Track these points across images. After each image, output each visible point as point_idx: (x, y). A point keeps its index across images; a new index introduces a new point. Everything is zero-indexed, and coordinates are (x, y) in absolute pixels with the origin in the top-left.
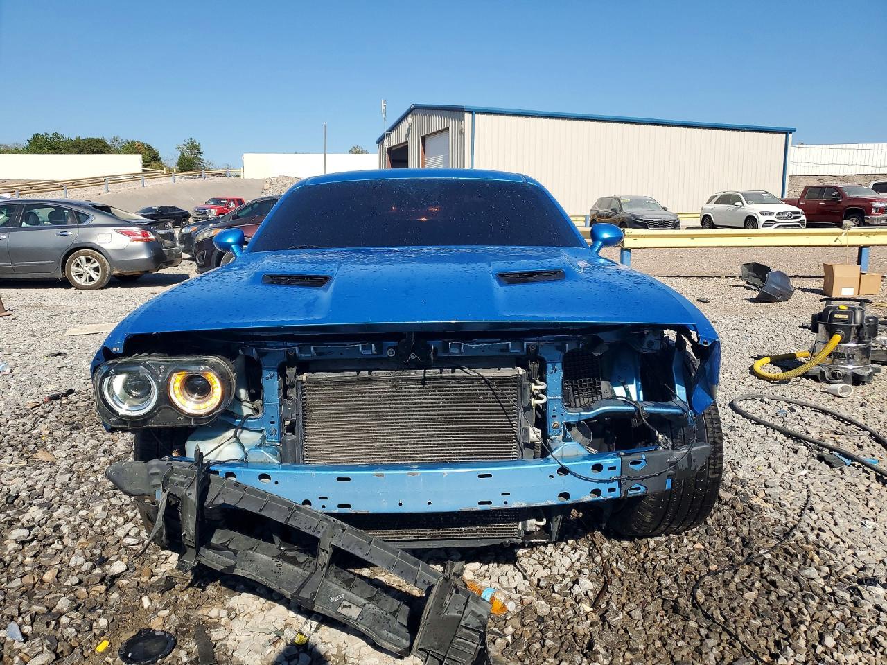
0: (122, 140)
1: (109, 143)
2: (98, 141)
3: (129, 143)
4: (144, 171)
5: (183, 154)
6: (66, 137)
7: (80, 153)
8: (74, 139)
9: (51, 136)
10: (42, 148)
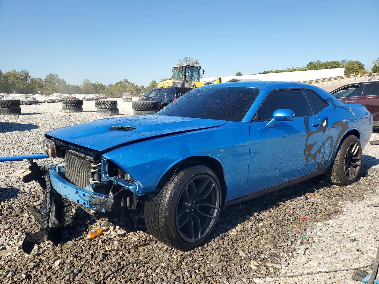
0: (346, 61)
1: (340, 63)
2: (335, 63)
3: (350, 62)
4: (344, 75)
5: (376, 65)
6: (322, 62)
7: (327, 68)
8: (325, 62)
9: (316, 62)
10: (312, 67)
